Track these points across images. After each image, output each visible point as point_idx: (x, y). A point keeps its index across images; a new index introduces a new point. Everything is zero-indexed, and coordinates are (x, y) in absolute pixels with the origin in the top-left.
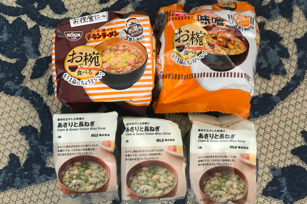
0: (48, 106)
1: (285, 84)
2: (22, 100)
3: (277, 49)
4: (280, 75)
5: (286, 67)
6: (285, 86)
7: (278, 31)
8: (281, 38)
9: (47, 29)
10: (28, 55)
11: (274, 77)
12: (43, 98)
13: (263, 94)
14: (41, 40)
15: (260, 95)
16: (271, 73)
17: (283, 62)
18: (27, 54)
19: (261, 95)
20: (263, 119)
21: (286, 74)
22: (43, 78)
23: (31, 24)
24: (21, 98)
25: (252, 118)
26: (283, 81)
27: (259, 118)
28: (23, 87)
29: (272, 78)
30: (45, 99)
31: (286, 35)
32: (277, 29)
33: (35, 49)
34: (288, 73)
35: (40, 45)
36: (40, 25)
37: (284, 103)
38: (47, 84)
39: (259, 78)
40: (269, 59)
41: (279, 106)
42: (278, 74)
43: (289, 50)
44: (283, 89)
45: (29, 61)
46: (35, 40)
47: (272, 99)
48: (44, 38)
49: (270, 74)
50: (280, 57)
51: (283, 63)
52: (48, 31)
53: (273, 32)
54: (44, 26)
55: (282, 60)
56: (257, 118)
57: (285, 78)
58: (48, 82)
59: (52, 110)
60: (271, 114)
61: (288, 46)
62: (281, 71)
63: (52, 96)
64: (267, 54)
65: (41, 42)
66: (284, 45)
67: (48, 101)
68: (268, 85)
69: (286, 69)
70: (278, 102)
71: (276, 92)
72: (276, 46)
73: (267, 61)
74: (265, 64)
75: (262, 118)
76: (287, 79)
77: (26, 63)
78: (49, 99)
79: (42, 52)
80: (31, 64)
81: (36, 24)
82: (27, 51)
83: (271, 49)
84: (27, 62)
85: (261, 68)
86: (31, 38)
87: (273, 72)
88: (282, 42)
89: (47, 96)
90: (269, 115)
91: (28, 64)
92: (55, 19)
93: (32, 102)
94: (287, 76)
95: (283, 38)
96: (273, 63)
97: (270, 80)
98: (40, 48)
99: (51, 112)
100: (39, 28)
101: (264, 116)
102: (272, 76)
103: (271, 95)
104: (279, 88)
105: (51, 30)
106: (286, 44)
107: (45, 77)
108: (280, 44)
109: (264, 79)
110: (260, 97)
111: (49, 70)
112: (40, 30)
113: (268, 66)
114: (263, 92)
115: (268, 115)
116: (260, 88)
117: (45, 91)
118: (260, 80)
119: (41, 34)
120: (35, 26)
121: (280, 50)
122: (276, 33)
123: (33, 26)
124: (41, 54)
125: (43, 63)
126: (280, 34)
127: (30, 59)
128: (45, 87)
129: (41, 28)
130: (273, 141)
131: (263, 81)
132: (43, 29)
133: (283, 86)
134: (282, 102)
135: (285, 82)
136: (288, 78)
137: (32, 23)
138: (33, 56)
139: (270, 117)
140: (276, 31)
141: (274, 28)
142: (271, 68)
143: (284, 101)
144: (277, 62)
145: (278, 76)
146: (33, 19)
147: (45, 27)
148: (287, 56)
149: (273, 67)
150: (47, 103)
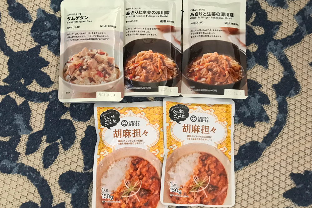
0: (46, 180)
1: (269, 130)
2: (20, 177)
3: (258, 97)
4: (263, 122)
5: (267, 114)
6: (269, 131)
7: (257, 79)
8: (260, 86)
9: (36, 103)
10: (21, 131)
11: (258, 124)
12: (40, 172)
13: (250, 143)
14: (31, 115)
15: (246, 144)
16: (255, 120)
17: (265, 108)
18: (19, 130)
19: (248, 143)
20: (252, 167)
21: (269, 121)
22: (37, 152)
23: (19, 101)
24: (19, 175)
25: (242, 166)
26: (266, 127)
27: (249, 166)
28: (19, 163)
29: (256, 125)
30: (42, 173)
31: (264, 82)
32: (255, 78)
33: (27, 125)
34: (270, 118)
35: (31, 120)
36: (29, 100)
37: (270, 148)
38: (42, 158)
39: (244, 127)
40: (251, 108)
41: (266, 152)
42: (261, 121)
43: (268, 96)
44: (267, 135)
45: (22, 137)
46: (26, 116)
47: (258, 146)
48: (34, 113)
49: (254, 122)
50: (262, 104)
51: (264, 110)
52: (38, 106)
53: (251, 80)
54: (32, 101)
55: (264, 107)
56: (247, 167)
57: (268, 124)
58: (43, 156)
59: (50, 183)
60: (259, 161)
61: (267, 92)
62: (264, 118)
63: (48, 169)
64: (249, 103)
65: (32, 117)
66: (263, 92)
67: (45, 174)
68: (253, 132)
69: (268, 115)
70: (265, 149)
71: (261, 138)
72: (256, 94)
73: (249, 110)
74: (248, 113)
75: (252, 165)
76: (271, 125)
77: (20, 140)
78: (45, 172)
79: (34, 127)
80: (24, 140)
81: (25, 100)
82: (19, 128)
83: (252, 98)
84: (21, 138)
85: (245, 117)
86: (22, 115)
87: (257, 120)
88: (261, 89)
89: (44, 170)
90: (258, 161)
91: (21, 140)
92: (42, 93)
93: (30, 178)
94: (270, 122)
95: (262, 85)
96: (255, 111)
97: (255, 128)
98: (31, 123)
99: (50, 185)
100: (28, 104)
101: (253, 163)
102: (256, 123)
103: (257, 142)
104: (264, 135)
105: (40, 104)
106: (265, 91)
107: (39, 151)
108: (260, 91)
109: (249, 127)
110: (247, 145)
111: (42, 144)
112: (29, 105)
113: (251, 114)
114: (249, 140)
115: (256, 162)
116: (246, 137)
117: (42, 165)
118: (245, 128)
119: (31, 109)
120: (24, 102)
121: (260, 98)
122: (254, 81)
123: (22, 102)
124: (33, 129)
125: (36, 138)
126: (258, 82)
127: (23, 135)
128: (41, 161)
129: (30, 103)
130: (264, 187)
131: (248, 129)
132: (32, 104)
133: (267, 132)
134: (269, 147)
135: (269, 128)
136: (271, 123)
137: (21, 99)
138: (25, 132)
139: (258, 164)
140: (254, 80)
141: (252, 77)
142: (255, 116)
143: (270, 147)
144: (259, 110)
145: (262, 123)
146: (21, 95)
147: (34, 102)
148: (268, 102)
149: (256, 115)
150: (44, 177)
